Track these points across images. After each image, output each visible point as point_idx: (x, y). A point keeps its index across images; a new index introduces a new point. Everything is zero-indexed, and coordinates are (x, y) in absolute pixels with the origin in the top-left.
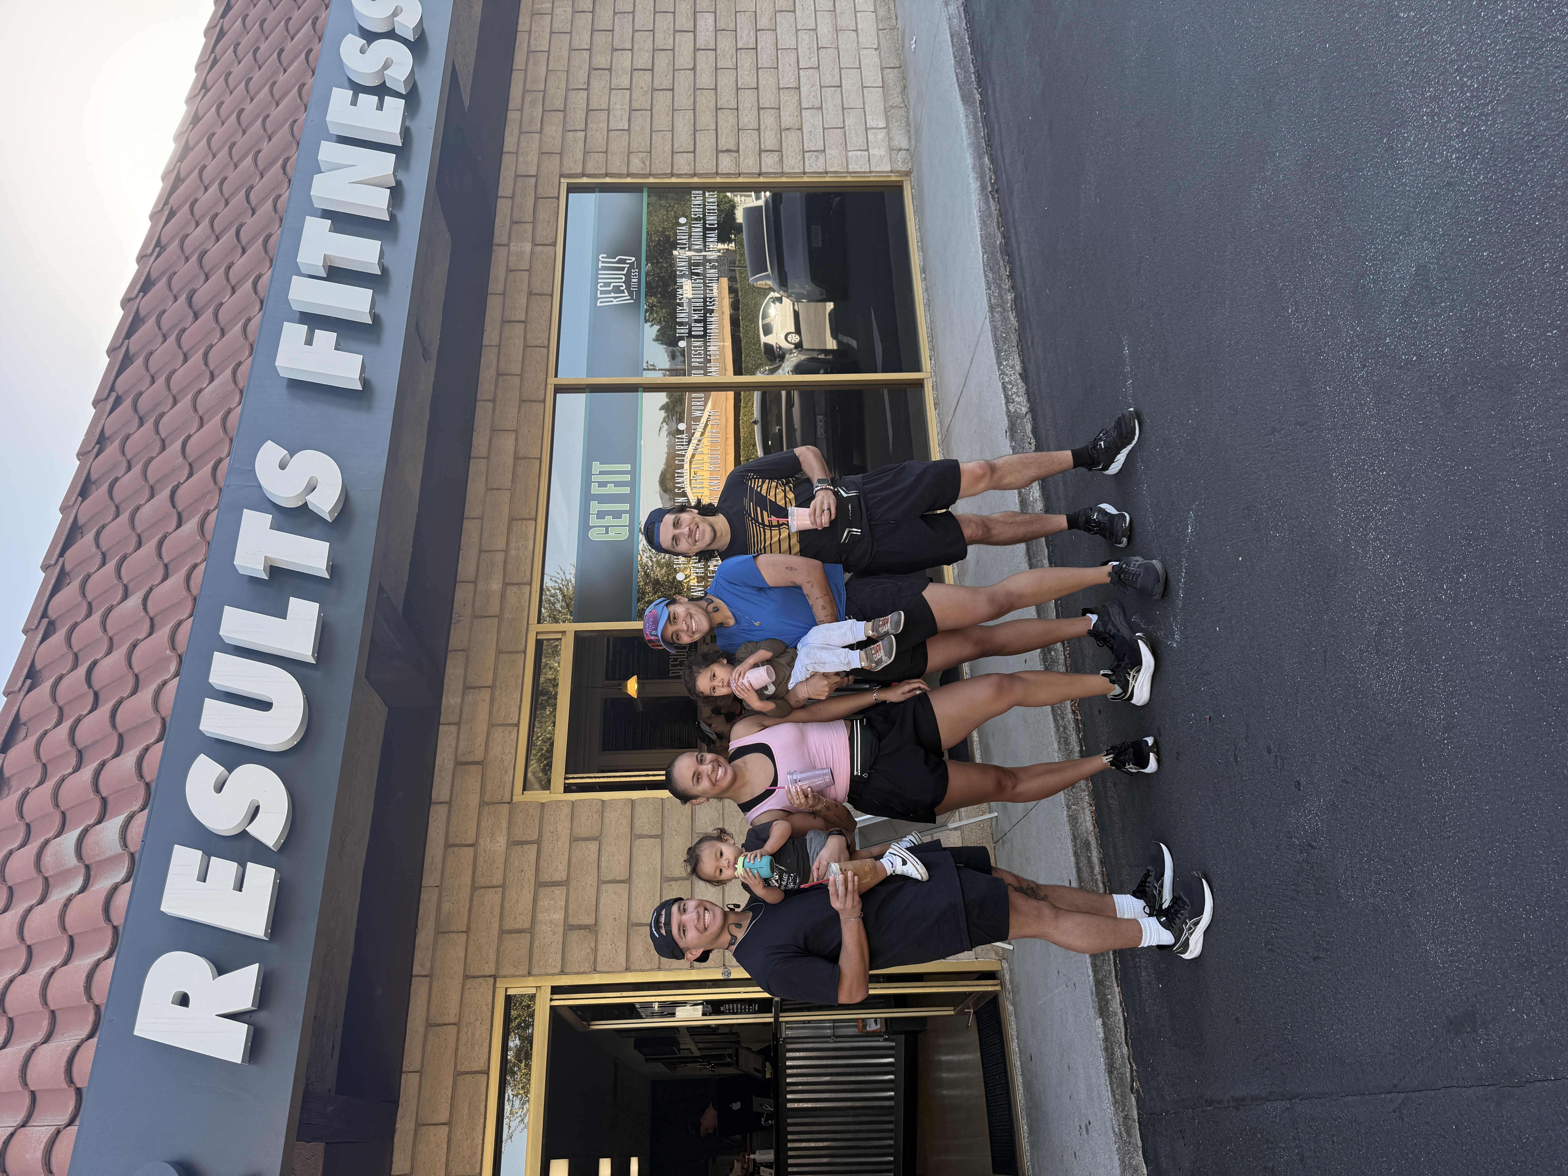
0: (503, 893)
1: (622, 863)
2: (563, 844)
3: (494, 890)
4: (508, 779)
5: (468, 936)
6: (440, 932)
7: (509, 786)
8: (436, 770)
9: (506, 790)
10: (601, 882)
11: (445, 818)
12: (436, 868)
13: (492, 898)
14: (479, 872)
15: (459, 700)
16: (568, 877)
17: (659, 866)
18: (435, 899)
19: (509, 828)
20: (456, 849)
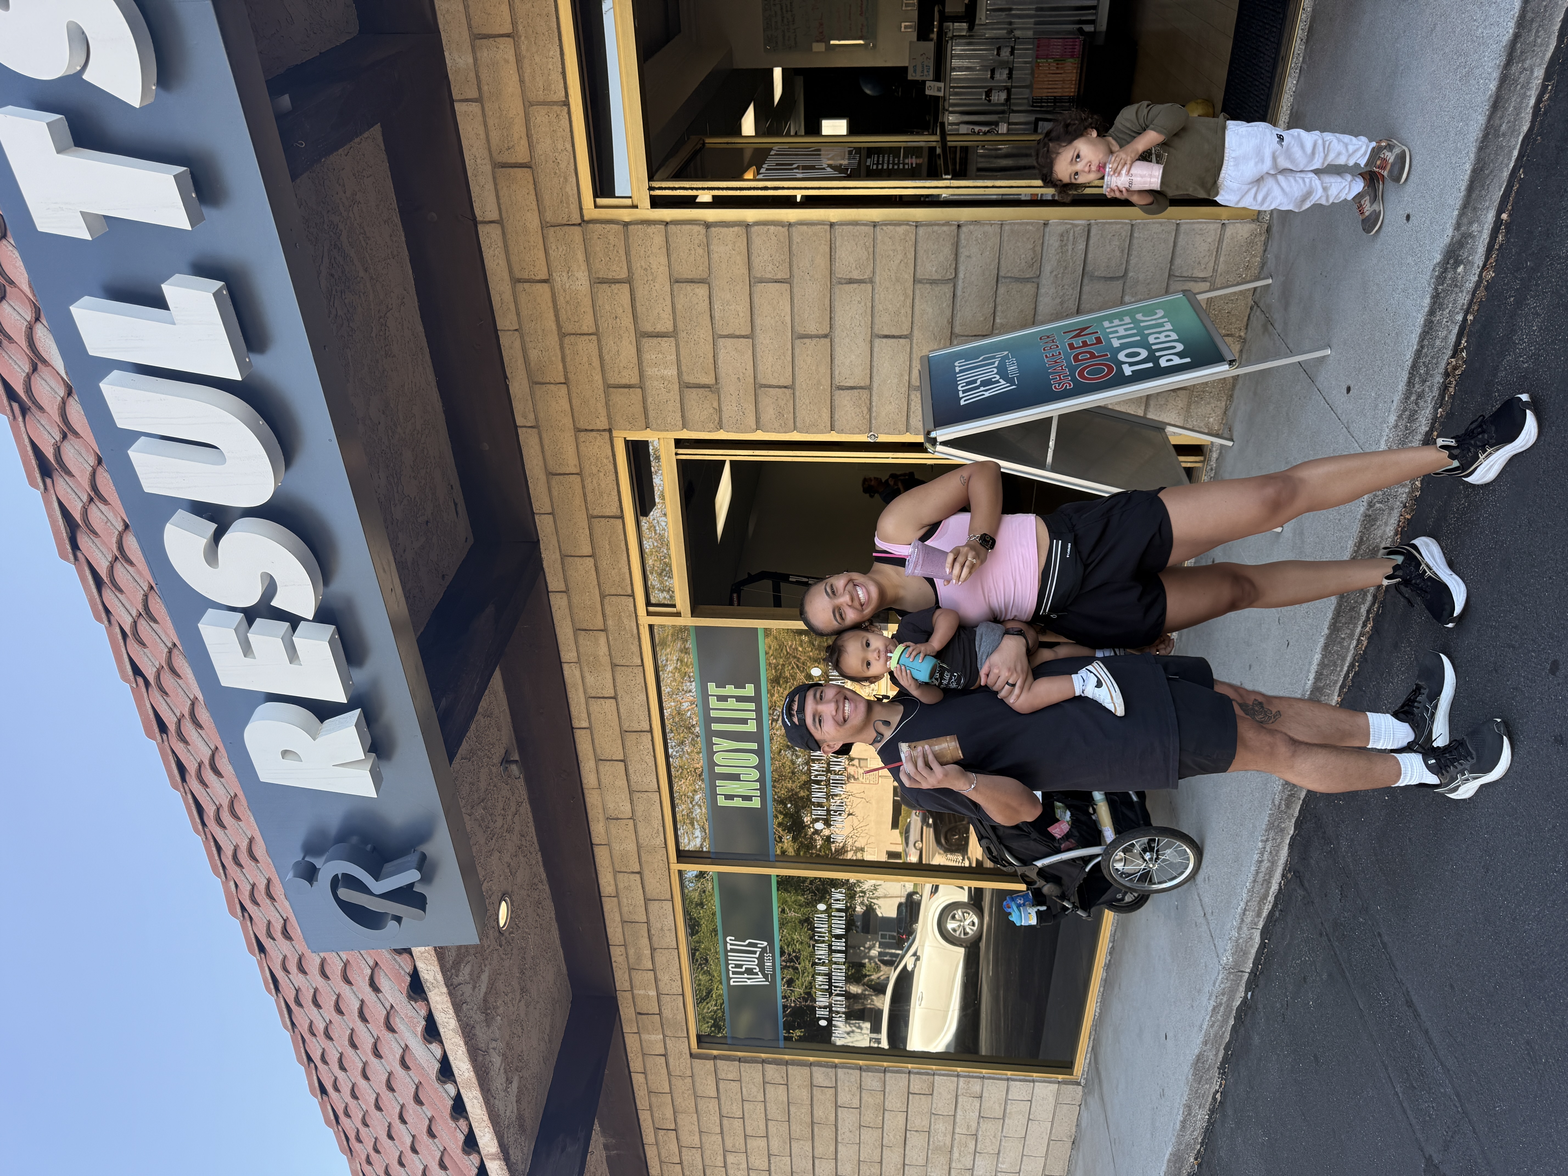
0: (599, 341)
1: (741, 315)
2: (662, 284)
3: (586, 337)
4: (571, 190)
5: (568, 387)
6: (534, 383)
7: (574, 199)
8: (469, 174)
9: (572, 206)
10: (716, 337)
11: (500, 244)
12: (509, 308)
13: (587, 348)
14: (563, 315)
15: (471, 60)
16: (675, 326)
17: (788, 319)
18: (517, 344)
19: (587, 260)
20: (526, 285)
